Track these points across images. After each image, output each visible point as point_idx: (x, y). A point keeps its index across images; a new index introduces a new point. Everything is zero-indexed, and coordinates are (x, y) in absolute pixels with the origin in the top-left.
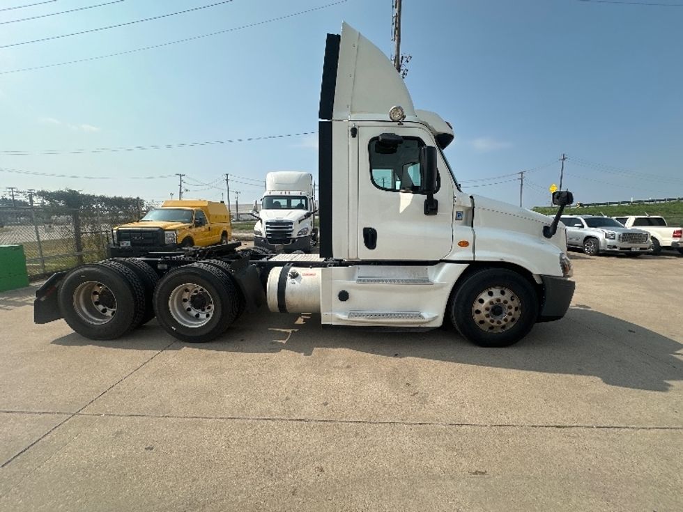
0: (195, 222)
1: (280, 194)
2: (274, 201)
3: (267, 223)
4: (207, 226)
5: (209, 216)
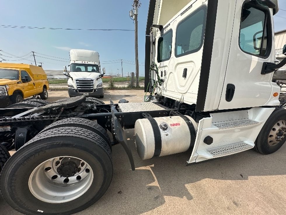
0: (22, 80)
1: (81, 63)
2: (77, 67)
3: (77, 80)
4: (31, 82)
5: (33, 75)
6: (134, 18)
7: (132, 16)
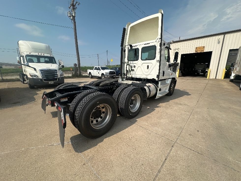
3: (41, 71)
6: (71, 18)
7: (70, 17)
